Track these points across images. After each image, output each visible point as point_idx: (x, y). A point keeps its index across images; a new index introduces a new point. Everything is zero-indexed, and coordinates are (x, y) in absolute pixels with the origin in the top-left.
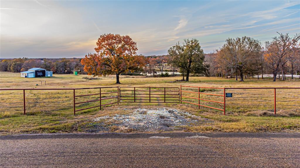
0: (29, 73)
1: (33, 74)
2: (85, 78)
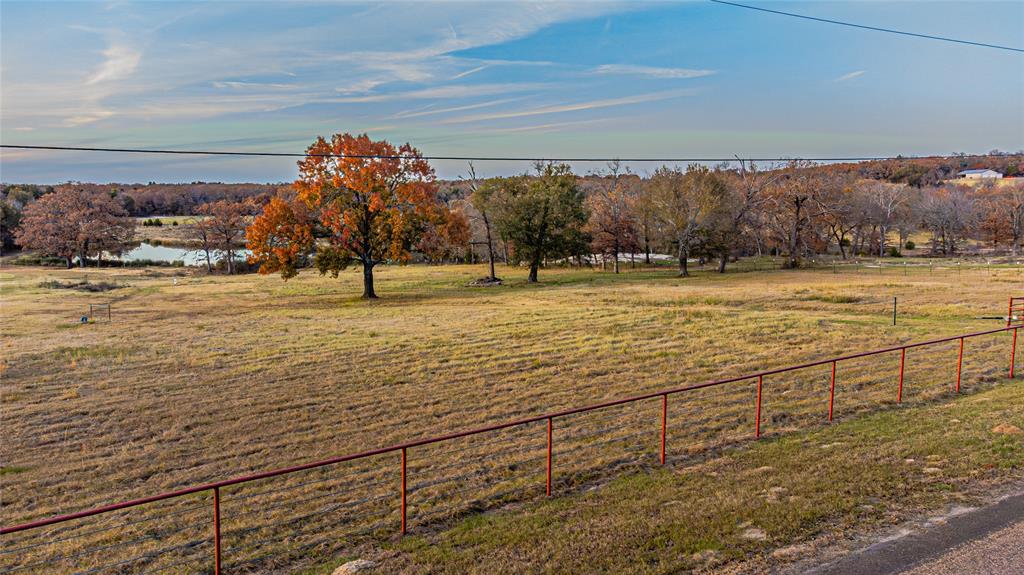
2: (57, 286)
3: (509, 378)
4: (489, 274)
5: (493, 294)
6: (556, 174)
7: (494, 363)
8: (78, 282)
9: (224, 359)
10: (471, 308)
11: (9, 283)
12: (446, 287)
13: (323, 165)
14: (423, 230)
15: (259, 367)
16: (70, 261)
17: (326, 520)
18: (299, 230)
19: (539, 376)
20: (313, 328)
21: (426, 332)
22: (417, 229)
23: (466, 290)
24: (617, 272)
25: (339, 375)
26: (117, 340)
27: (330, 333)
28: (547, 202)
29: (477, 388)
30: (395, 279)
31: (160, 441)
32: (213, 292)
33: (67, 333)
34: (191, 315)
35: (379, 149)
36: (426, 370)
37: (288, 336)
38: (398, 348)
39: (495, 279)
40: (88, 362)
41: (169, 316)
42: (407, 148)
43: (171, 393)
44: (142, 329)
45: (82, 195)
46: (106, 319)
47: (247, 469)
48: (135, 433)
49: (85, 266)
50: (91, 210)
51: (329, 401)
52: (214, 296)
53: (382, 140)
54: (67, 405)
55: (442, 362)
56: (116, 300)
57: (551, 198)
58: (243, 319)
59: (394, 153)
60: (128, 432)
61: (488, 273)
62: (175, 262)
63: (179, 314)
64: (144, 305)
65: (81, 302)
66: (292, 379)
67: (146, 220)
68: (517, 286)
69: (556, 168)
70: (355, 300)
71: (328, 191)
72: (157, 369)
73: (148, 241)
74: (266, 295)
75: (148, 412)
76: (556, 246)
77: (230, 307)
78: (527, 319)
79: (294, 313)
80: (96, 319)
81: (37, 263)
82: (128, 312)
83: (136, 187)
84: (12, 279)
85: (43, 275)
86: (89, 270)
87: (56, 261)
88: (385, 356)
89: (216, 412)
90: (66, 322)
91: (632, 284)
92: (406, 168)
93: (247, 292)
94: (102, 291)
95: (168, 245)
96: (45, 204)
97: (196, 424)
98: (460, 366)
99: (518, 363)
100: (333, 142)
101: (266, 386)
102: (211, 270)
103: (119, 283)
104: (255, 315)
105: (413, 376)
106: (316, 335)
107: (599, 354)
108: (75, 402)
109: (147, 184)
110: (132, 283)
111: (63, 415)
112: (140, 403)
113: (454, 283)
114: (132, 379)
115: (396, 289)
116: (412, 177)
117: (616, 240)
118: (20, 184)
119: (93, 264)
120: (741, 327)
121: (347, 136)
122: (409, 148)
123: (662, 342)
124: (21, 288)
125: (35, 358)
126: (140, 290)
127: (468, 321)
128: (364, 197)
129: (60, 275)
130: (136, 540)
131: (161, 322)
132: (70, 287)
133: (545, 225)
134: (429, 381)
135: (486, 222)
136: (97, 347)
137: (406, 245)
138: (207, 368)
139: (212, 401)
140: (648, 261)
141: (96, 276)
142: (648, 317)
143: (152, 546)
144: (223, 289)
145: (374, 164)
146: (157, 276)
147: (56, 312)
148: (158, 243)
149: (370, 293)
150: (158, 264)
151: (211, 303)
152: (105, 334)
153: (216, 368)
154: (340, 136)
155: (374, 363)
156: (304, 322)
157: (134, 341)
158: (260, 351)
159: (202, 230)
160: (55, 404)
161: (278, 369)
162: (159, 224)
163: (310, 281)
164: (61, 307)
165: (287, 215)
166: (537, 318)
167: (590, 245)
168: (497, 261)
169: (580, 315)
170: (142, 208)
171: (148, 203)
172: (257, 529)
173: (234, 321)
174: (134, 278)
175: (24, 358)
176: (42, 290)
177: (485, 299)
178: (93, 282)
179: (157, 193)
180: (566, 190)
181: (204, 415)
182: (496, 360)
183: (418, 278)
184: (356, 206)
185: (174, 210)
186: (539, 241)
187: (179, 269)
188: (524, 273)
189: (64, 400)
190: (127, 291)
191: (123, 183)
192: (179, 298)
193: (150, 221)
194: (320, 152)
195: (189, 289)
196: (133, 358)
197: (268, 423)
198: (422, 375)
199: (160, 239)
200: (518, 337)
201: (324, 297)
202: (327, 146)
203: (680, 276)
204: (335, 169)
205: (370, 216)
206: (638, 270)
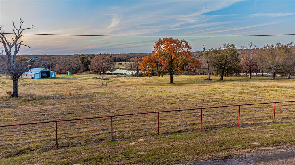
0: (35, 74)
1: (39, 75)
2: (97, 78)
3: (203, 104)
4: (208, 78)
5: (208, 83)
8: (101, 78)
9: (130, 96)
10: (200, 87)
11: (87, 78)
12: (194, 81)
13: (160, 46)
14: (187, 64)
15: (138, 98)
16: (100, 73)
17: (141, 131)
18: (153, 64)
20: (154, 90)
21: (184, 92)
22: (185, 64)
23: (200, 82)
24: (250, 78)
25: (157, 101)
26: (107, 91)
27: (158, 91)
28: (227, 56)
29: (193, 106)
30: (180, 79)
31: (110, 113)
32: (132, 81)
33: (97, 89)
34: (125, 86)
35: (176, 41)
37: (148, 91)
38: (175, 95)
39: (210, 79)
40: (100, 95)
41: (120, 86)
42: (184, 41)
43: (116, 103)
44: (113, 89)
45: (104, 56)
46: (106, 86)
47: (128, 119)
48: (106, 111)
49: (103, 74)
50: (105, 60)
51: (152, 106)
52: (132, 82)
53: (177, 39)
54: (93, 104)
55: (185, 99)
56: (109, 82)
57: (228, 55)
58: (137, 87)
59: (180, 42)
60: (104, 110)
62: (124, 74)
63: (123, 86)
64: (115, 83)
65: (100, 82)
66: (145, 101)
67: (118, 63)
68: (217, 81)
69: (230, 46)
70: (168, 84)
71: (161, 54)
72: (114, 98)
73: (118, 68)
74: (145, 82)
75: (109, 106)
76: (229, 70)
77: (135, 84)
78: (215, 90)
79: (151, 86)
80: (104, 86)
81: (93, 73)
82: (111, 85)
83: (117, 54)
85: (94, 76)
86: (104, 75)
87: (98, 73)
88: (170, 97)
89: (124, 107)
90: (97, 86)
91: (254, 81)
92: (183, 47)
93: (140, 81)
94: (106, 80)
95: (123, 69)
96: (95, 58)
97: (119, 110)
98: (191, 100)
99: (208, 100)
101: (138, 102)
102: (133, 76)
103: (110, 78)
104: (141, 86)
105: (177, 102)
106: (154, 92)
107: (233, 99)
108: (94, 103)
109: (119, 54)
110: (113, 78)
111: (91, 106)
112: (108, 104)
113: (197, 80)
114: (108, 100)
115: (180, 81)
116: (185, 49)
117: (250, 68)
118: (91, 54)
119: (105, 74)
120: (287, 94)
121: (167, 38)
123: (256, 97)
124: (89, 79)
125: (89, 94)
126: (115, 80)
127: (198, 90)
128: (171, 55)
129: (98, 76)
130: (98, 130)
131: (118, 87)
132: (99, 79)
133: (226, 63)
134: (180, 104)
135: (208, 62)
136: (102, 92)
137: (182, 69)
138: (125, 98)
139: (124, 105)
140: (262, 75)
141: (105, 76)
142: (255, 90)
143: (101, 132)
144: (134, 80)
145: (174, 46)
146: (120, 77)
148: (121, 69)
149: (172, 82)
150: (120, 74)
151: (130, 84)
152: (105, 89)
153: (128, 98)
154: (165, 38)
155: (167, 99)
156: (152, 88)
157: (111, 91)
158: (140, 95)
159: (131, 65)
160: (90, 103)
161: (143, 99)
162: (121, 64)
163: (157, 79)
164: (97, 83)
165: (150, 60)
166: (218, 89)
167: (241, 69)
168: (211, 75)
169: (233, 89)
170: (118, 60)
171: (119, 59)
172: (125, 131)
173: (135, 88)
174: (114, 77)
175: (86, 94)
176: (93, 79)
177: (205, 84)
178: (105, 78)
179: (121, 56)
180: (233, 52)
181: (121, 108)
182: (201, 99)
183: (187, 79)
184: (169, 57)
185: (125, 60)
186: (224, 68)
187: (125, 75)
188: (219, 78)
190: (112, 80)
191: (114, 54)
192: (123, 82)
193: (119, 63)
194: (159, 43)
195: (126, 80)
196: (109, 95)
198: (179, 102)
199: (121, 68)
200: (211, 94)
201: (160, 83)
202: (162, 41)
203: (273, 79)
204: (164, 48)
205: (172, 60)
206: (258, 78)
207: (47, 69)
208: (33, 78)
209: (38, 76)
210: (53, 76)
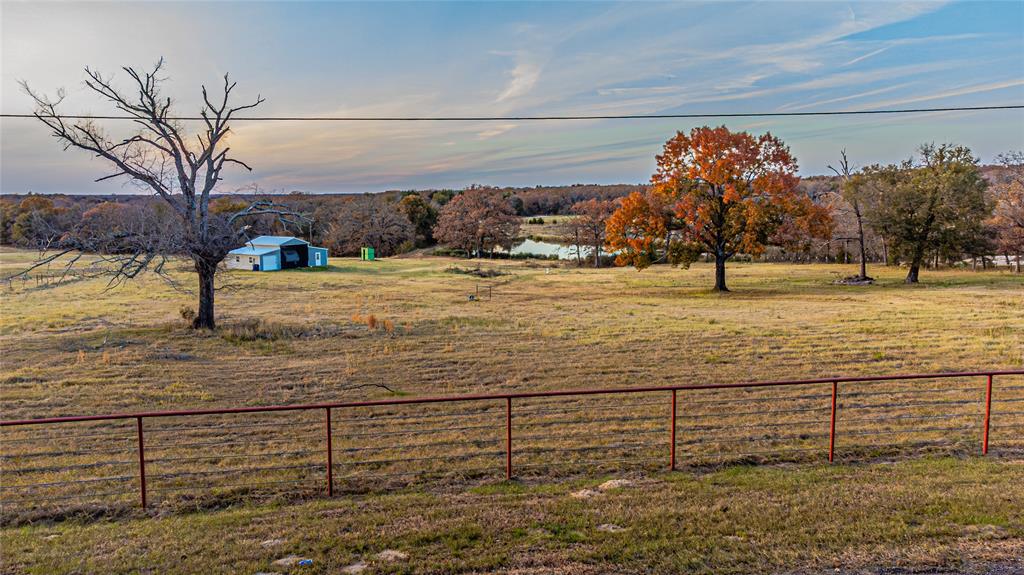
0: (265, 255)
1: (274, 257)
2: (458, 271)
3: (842, 367)
5: (859, 292)
6: (950, 159)
7: (829, 353)
8: (473, 269)
9: (571, 333)
10: (827, 304)
11: (426, 268)
12: (807, 284)
13: (680, 158)
14: (781, 223)
15: (598, 340)
16: (471, 252)
17: (610, 452)
18: (653, 222)
19: (876, 368)
20: (655, 313)
21: (768, 323)
22: (773, 221)
23: (827, 287)
25: (668, 352)
26: (491, 314)
27: (671, 318)
28: (935, 191)
29: (801, 372)
30: (752, 276)
31: (502, 387)
32: (577, 280)
33: (458, 307)
34: (555, 298)
35: (738, 140)
36: (754, 353)
37: (633, 318)
38: (733, 334)
39: (866, 278)
40: (467, 328)
41: (537, 298)
42: (768, 137)
43: (521, 354)
44: (513, 307)
45: (482, 196)
46: (488, 298)
47: (562, 412)
48: (486, 380)
49: (480, 257)
50: (487, 209)
51: (649, 371)
52: (578, 284)
53: (742, 131)
54: (445, 355)
55: (773, 348)
56: (498, 284)
57: (941, 186)
58: (596, 304)
59: (753, 143)
60: (482, 379)
61: (858, 272)
63: (545, 297)
64: (518, 289)
65: (470, 284)
66: (624, 352)
67: (531, 218)
68: (897, 285)
69: (949, 152)
70: (706, 292)
71: (681, 185)
72: (516, 337)
73: (531, 237)
74: (623, 285)
75: (499, 366)
76: (945, 243)
77: (589, 293)
78: (887, 316)
79: (643, 300)
80: (481, 298)
81: (447, 254)
82: (505, 294)
83: (525, 190)
84: (428, 266)
85: (449, 263)
86: (483, 260)
87: (461, 253)
88: (716, 340)
89: (552, 370)
90: (459, 299)
92: (766, 159)
93: (606, 282)
94: (490, 277)
95: (547, 241)
96: (455, 204)
97: (533, 378)
98: (792, 353)
99: (859, 354)
100: (692, 135)
101: (599, 355)
102: (580, 263)
103: (503, 271)
104: (608, 300)
105: (740, 357)
106: (657, 319)
107: (962, 354)
108: (451, 354)
109: (535, 187)
110: (513, 272)
111: (440, 362)
112: (496, 358)
113: (816, 281)
114: (494, 343)
115: (751, 284)
116: (773, 167)
118: (441, 189)
119: (487, 256)
121: (706, 129)
122: (770, 137)
124: (434, 272)
125: (432, 322)
126: (518, 278)
127: (818, 316)
128: (719, 188)
129: (462, 264)
130: (464, 444)
131: (528, 302)
132: (466, 273)
133: (932, 219)
134: (754, 363)
135: (859, 216)
136: (476, 318)
137: (762, 238)
138: (554, 339)
139: (549, 363)
141: (486, 264)
143: (473, 450)
144: (587, 278)
145: (732, 155)
146: (534, 267)
147: (454, 291)
148: (539, 239)
149: (721, 286)
150: (537, 257)
151: (574, 289)
152: (484, 309)
153: (562, 338)
154: (698, 129)
155: (704, 345)
156: (650, 308)
157: (504, 316)
158: (604, 329)
159: (574, 226)
160: (437, 354)
161: (614, 343)
162: (541, 222)
163: (667, 275)
164: (459, 287)
165: (643, 209)
166: (900, 315)
167: (994, 242)
168: (871, 261)
169: (958, 316)
170: (529, 208)
171: (534, 204)
172: (554, 450)
173: (589, 305)
174: (516, 268)
175: (424, 322)
176: (446, 275)
177: (845, 297)
178: (484, 270)
179: (542, 195)
180: (962, 176)
181: (540, 371)
182: (833, 350)
183: (779, 275)
184: (710, 198)
185: (555, 211)
186: (923, 237)
187: (554, 262)
188: (902, 272)
189: (443, 353)
190: (508, 278)
191: (516, 187)
192: (547, 285)
193: (535, 220)
194: (678, 145)
195: (558, 278)
196: (500, 328)
197: (590, 382)
198: (748, 357)
199: (541, 235)
200: (869, 332)
201: (676, 289)
202: (686, 139)
204: (693, 163)
205: (724, 208)
207: (301, 241)
208: (256, 268)
209: (272, 263)
210: (318, 263)
